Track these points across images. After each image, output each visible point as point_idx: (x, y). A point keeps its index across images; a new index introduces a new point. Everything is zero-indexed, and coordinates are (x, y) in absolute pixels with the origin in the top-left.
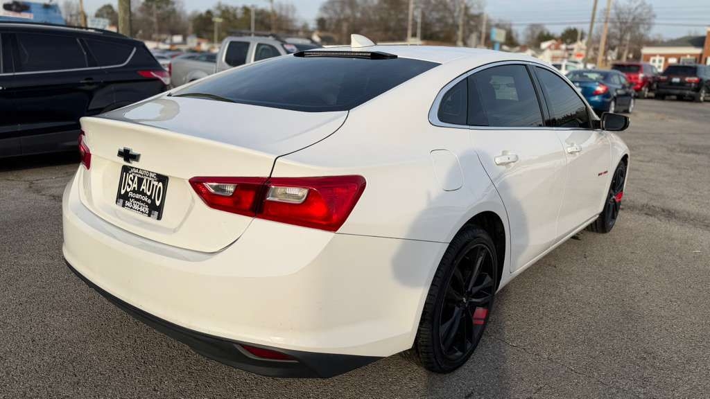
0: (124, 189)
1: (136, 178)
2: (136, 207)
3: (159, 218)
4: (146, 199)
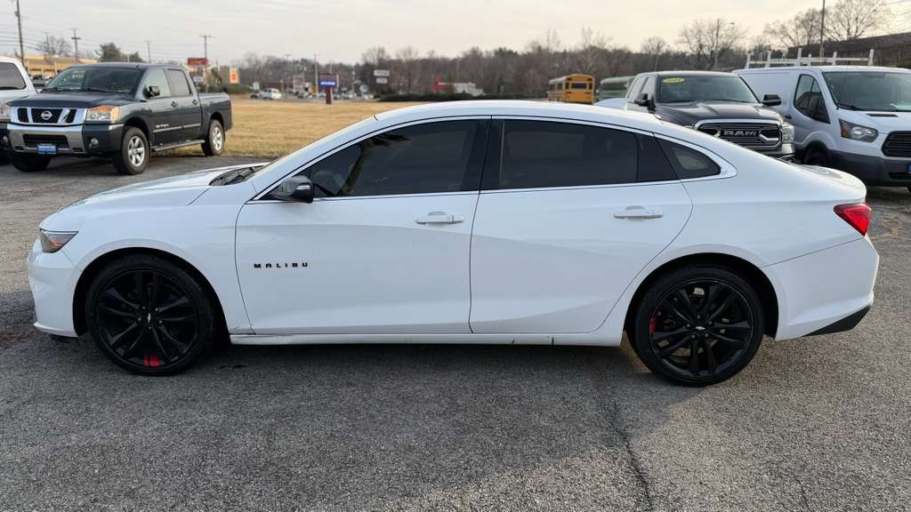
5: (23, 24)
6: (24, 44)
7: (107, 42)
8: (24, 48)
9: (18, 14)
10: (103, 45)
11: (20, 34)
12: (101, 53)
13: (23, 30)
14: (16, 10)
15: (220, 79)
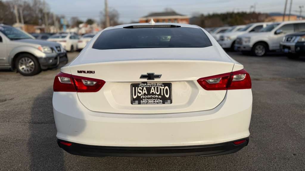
0: (135, 95)
1: (145, 88)
2: (149, 101)
3: (171, 103)
4: (157, 96)
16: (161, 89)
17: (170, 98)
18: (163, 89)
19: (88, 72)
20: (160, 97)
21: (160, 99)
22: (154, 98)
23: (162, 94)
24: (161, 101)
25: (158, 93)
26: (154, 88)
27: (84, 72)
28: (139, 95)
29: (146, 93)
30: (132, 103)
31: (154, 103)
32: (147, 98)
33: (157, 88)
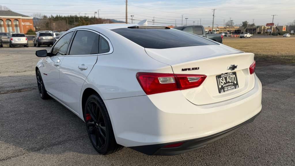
0: (220, 85)
1: (224, 78)
2: (229, 89)
3: (238, 87)
5: (214, 18)
6: (214, 24)
7: (244, 21)
8: (214, 25)
9: (213, 15)
10: (243, 22)
11: (213, 21)
12: (242, 24)
13: (214, 20)
14: (213, 14)
15: (279, 30)
16: (231, 77)
17: (237, 84)
18: (233, 77)
19: (193, 69)
20: (232, 84)
21: (233, 85)
22: (230, 85)
23: (233, 82)
24: (234, 87)
25: (231, 81)
26: (228, 77)
27: (189, 69)
28: (222, 84)
29: (225, 82)
30: (220, 92)
31: (231, 89)
32: (227, 86)
33: (230, 77)
